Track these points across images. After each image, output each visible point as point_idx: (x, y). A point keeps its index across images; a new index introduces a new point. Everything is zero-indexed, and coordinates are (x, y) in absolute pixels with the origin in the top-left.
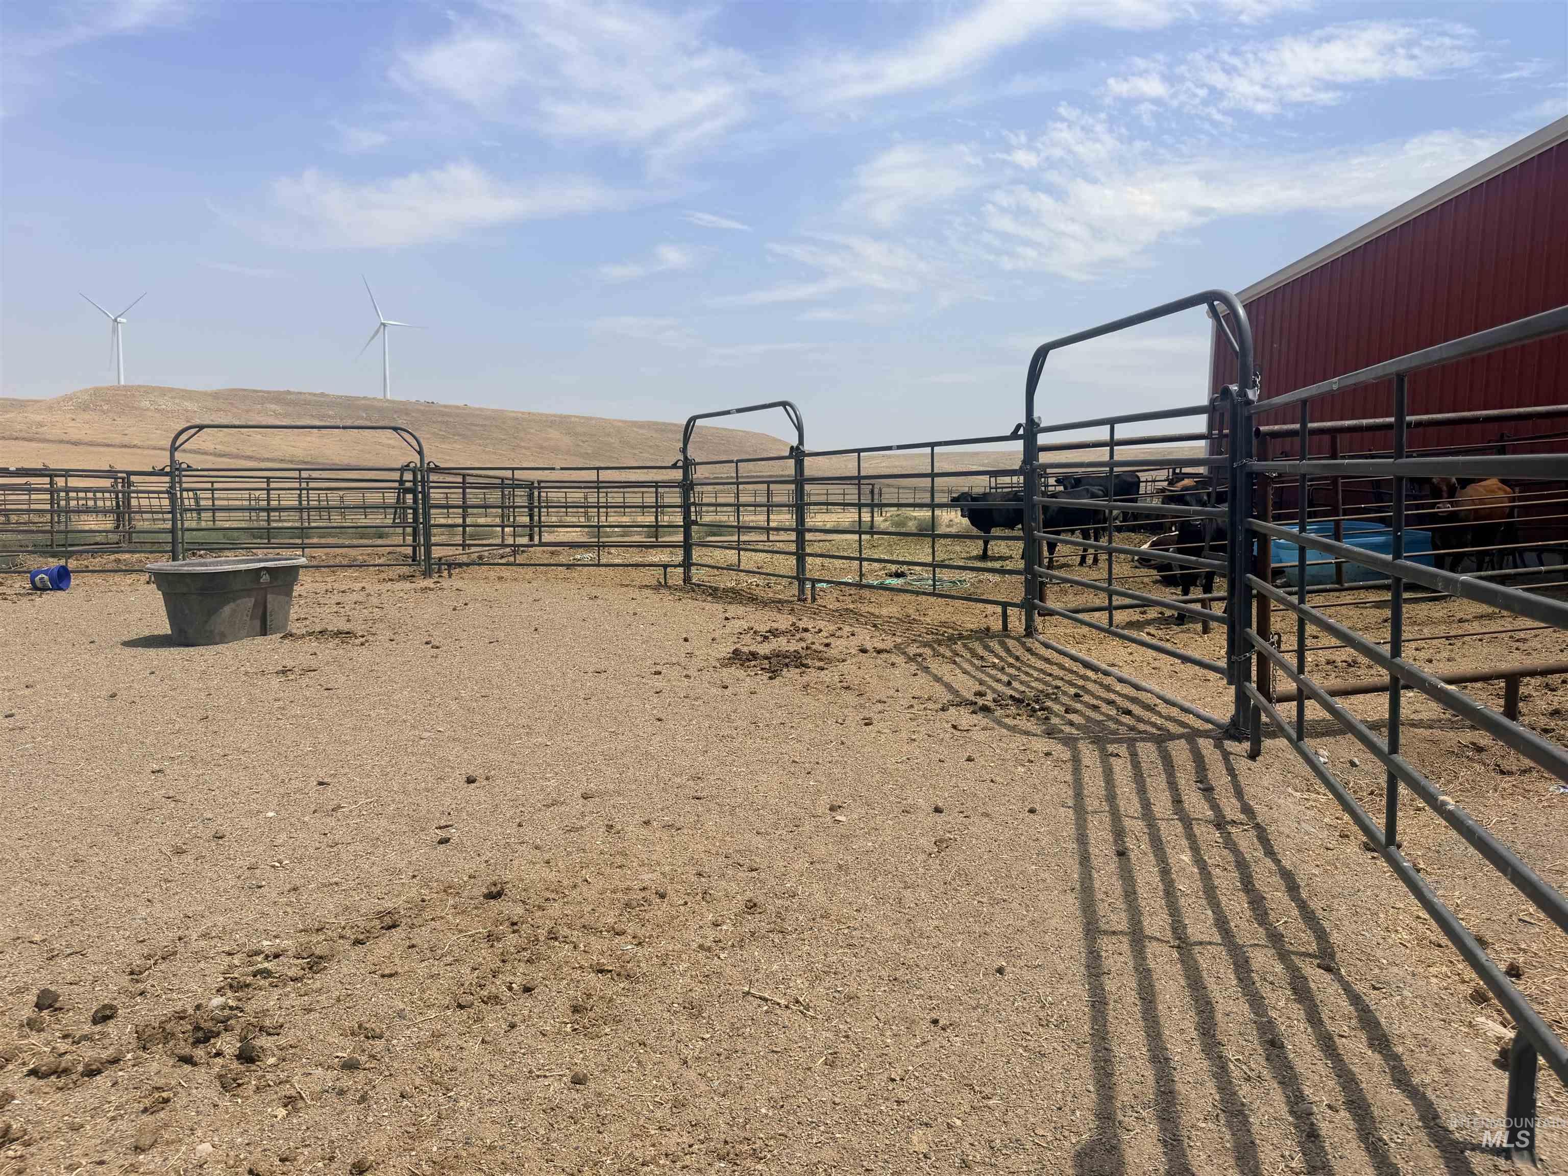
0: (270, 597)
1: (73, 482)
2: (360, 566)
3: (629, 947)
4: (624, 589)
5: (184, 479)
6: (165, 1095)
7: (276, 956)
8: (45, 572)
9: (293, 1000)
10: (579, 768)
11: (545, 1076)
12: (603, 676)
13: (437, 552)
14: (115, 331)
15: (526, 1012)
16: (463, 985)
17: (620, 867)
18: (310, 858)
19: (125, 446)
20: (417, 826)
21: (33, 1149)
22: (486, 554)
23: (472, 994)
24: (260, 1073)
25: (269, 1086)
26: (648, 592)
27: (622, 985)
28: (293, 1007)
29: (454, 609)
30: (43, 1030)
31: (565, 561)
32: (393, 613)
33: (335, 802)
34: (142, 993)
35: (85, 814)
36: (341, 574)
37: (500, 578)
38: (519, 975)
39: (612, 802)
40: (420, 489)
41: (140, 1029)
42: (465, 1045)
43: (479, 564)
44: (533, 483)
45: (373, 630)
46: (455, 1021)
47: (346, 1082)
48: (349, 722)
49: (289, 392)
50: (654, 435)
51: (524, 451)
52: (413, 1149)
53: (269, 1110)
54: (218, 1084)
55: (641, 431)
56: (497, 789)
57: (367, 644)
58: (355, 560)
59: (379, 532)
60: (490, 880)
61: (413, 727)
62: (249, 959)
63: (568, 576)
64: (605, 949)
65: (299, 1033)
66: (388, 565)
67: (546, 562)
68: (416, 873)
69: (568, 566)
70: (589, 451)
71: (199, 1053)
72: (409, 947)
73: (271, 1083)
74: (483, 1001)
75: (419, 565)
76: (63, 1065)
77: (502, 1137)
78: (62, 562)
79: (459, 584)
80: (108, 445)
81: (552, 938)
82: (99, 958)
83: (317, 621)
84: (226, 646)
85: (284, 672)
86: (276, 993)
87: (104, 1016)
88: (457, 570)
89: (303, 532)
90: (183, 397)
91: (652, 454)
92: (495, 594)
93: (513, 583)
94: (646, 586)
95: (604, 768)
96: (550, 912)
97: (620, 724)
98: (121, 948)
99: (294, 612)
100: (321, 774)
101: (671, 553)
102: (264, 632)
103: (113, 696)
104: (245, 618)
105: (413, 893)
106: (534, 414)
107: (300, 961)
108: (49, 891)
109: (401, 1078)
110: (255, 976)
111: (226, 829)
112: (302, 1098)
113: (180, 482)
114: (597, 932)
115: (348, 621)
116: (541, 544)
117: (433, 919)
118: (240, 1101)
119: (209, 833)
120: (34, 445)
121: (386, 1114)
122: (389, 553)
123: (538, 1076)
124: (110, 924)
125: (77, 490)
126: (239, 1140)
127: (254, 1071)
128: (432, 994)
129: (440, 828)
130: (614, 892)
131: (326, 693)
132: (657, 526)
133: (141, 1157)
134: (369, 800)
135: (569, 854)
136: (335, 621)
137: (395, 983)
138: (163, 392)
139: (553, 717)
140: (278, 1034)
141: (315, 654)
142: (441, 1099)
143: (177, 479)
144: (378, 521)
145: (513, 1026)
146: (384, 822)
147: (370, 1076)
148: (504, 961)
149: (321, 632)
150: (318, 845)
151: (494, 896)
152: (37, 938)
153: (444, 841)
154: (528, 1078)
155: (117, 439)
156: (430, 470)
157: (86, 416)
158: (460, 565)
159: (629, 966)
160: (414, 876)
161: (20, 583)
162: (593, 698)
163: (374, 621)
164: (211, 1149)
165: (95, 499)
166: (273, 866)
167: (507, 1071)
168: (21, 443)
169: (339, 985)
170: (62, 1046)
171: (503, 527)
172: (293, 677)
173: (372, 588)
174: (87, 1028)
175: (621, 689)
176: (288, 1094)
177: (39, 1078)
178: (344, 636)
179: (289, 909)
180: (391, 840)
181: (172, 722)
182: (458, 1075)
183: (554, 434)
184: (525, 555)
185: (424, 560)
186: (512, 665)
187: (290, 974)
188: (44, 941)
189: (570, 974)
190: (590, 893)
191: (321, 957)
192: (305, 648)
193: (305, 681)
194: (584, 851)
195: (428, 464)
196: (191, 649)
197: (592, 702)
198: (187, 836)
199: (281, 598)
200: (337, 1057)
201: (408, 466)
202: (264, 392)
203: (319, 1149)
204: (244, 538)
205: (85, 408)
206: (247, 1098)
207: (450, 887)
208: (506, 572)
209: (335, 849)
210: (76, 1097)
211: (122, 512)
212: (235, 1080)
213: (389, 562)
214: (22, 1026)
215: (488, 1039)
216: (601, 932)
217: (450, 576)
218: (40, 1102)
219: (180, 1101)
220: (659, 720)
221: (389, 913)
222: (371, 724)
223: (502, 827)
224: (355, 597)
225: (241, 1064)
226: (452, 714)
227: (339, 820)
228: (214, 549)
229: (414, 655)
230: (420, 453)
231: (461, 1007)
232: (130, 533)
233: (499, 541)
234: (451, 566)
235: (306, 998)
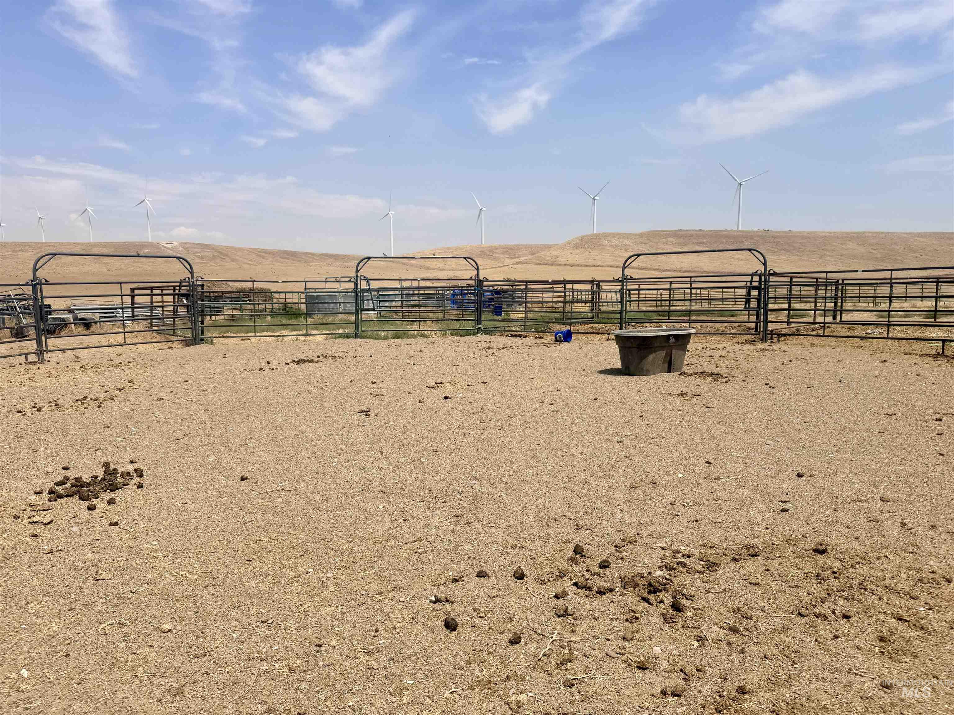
0: (674, 351)
1: (576, 287)
2: (721, 334)
3: (922, 609)
4: (908, 356)
5: (628, 284)
6: (637, 615)
7: (689, 556)
8: (561, 333)
9: (698, 583)
10: (877, 479)
11: (861, 675)
12: (893, 417)
13: (770, 327)
14: (593, 204)
15: (846, 631)
16: (801, 602)
17: (912, 553)
18: (704, 505)
19: (595, 266)
20: (768, 498)
21: (577, 622)
22: (802, 328)
23: (807, 609)
24: (684, 619)
25: (689, 627)
26: (928, 359)
27: (917, 633)
28: (699, 587)
29: (783, 364)
30: (577, 564)
31: (859, 334)
32: (743, 364)
33: (716, 475)
34: (621, 558)
35: (588, 459)
36: (710, 338)
37: (812, 345)
38: (840, 606)
39: (904, 507)
40: (763, 287)
41: (622, 577)
42: (804, 639)
43: (798, 335)
44: (838, 281)
45: (732, 374)
46: (797, 623)
47: (731, 638)
48: (721, 428)
49: (681, 230)
50: (934, 242)
51: (828, 258)
52: (774, 691)
53: (690, 640)
54: (662, 617)
55: (922, 240)
56: (818, 484)
57: (729, 382)
58: (718, 330)
59: (732, 313)
60: (817, 540)
61: (761, 436)
62: (673, 554)
63: (862, 345)
64: (903, 605)
65: (704, 603)
66: (738, 334)
67: (845, 334)
68: (768, 527)
69: (862, 338)
70: (879, 256)
71: (652, 598)
72: (766, 570)
73: (690, 626)
74: (815, 615)
75: (759, 334)
76: (588, 585)
77: (832, 703)
78: (568, 328)
79: (785, 348)
80: (587, 266)
81: (862, 588)
82: (600, 534)
83: (699, 366)
84: (649, 377)
85: (682, 395)
86: (690, 577)
87: (604, 565)
88: (783, 338)
89: (689, 313)
90: (624, 238)
91: (930, 256)
92: (810, 355)
93: (822, 348)
94: (926, 354)
95: (897, 483)
96: (860, 571)
97: (909, 453)
98: (609, 532)
99: (687, 360)
100: (708, 457)
101: (947, 330)
102: (669, 371)
103: (596, 399)
104: (660, 362)
105: (767, 538)
106: (837, 233)
107: (701, 562)
108: (576, 495)
109: (765, 646)
110: (678, 564)
111: (657, 479)
112: (707, 639)
113: (626, 285)
114: (896, 592)
115: (717, 367)
116: (842, 323)
117: (780, 557)
118: (674, 630)
119: (648, 480)
120: (553, 267)
121: (756, 665)
122: (738, 326)
123: (856, 674)
124: (604, 518)
125: (577, 291)
126: (675, 651)
127: (681, 617)
128: (782, 601)
129: (782, 502)
130: (909, 568)
131: (707, 409)
132: (936, 311)
133: (626, 643)
134: (736, 477)
135: (872, 536)
136: (709, 366)
137: (758, 590)
138: (614, 235)
139: (856, 442)
140: (692, 600)
141: (699, 386)
142: (790, 667)
143: (625, 284)
144: (730, 306)
145: (837, 637)
146: (746, 492)
147: (746, 639)
148: (828, 594)
149: (701, 373)
150: (708, 498)
151: (820, 551)
152: (572, 517)
153: (785, 510)
154: (848, 673)
155: (590, 262)
156: (771, 275)
157: (578, 251)
158: (785, 335)
159: (923, 622)
160: (767, 528)
161: (550, 338)
162: (886, 433)
163: (733, 369)
164: (660, 651)
165: (581, 295)
166: (684, 505)
167: (834, 664)
168: (547, 266)
169: (725, 582)
170: (587, 575)
171: (815, 310)
172: (687, 398)
173: (731, 347)
174: (597, 569)
175: (908, 429)
176: (700, 635)
177: (578, 588)
178: (715, 376)
179: (694, 532)
180: (751, 503)
181: (624, 416)
182: (800, 656)
183: (851, 245)
184: (829, 329)
185: (763, 331)
186: (824, 404)
187: (697, 568)
188: (575, 519)
189: (877, 615)
190: (891, 565)
191: (714, 563)
192: (693, 382)
193: (694, 401)
194: (884, 536)
195: (769, 271)
196: (632, 377)
197: (885, 435)
198: (637, 479)
199: (681, 352)
200: (726, 623)
201: (756, 272)
202: (666, 231)
203: (718, 671)
204: (655, 317)
205: (577, 247)
206: (678, 630)
207: (791, 540)
208: (816, 341)
209: (718, 502)
210: (595, 603)
211: (595, 301)
212: (671, 618)
213: (738, 332)
214: (568, 560)
215: (819, 639)
216: (899, 593)
217: (779, 341)
218: (579, 600)
219: (644, 621)
220: (942, 454)
221: (752, 547)
222: (734, 431)
223: (823, 509)
224: (720, 353)
225: (674, 611)
226: (785, 431)
227: (719, 486)
228: (639, 322)
229: (759, 391)
230: (765, 264)
231: (801, 615)
232: (598, 313)
233: (811, 320)
234: (780, 335)
235: (706, 584)
